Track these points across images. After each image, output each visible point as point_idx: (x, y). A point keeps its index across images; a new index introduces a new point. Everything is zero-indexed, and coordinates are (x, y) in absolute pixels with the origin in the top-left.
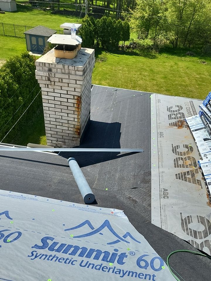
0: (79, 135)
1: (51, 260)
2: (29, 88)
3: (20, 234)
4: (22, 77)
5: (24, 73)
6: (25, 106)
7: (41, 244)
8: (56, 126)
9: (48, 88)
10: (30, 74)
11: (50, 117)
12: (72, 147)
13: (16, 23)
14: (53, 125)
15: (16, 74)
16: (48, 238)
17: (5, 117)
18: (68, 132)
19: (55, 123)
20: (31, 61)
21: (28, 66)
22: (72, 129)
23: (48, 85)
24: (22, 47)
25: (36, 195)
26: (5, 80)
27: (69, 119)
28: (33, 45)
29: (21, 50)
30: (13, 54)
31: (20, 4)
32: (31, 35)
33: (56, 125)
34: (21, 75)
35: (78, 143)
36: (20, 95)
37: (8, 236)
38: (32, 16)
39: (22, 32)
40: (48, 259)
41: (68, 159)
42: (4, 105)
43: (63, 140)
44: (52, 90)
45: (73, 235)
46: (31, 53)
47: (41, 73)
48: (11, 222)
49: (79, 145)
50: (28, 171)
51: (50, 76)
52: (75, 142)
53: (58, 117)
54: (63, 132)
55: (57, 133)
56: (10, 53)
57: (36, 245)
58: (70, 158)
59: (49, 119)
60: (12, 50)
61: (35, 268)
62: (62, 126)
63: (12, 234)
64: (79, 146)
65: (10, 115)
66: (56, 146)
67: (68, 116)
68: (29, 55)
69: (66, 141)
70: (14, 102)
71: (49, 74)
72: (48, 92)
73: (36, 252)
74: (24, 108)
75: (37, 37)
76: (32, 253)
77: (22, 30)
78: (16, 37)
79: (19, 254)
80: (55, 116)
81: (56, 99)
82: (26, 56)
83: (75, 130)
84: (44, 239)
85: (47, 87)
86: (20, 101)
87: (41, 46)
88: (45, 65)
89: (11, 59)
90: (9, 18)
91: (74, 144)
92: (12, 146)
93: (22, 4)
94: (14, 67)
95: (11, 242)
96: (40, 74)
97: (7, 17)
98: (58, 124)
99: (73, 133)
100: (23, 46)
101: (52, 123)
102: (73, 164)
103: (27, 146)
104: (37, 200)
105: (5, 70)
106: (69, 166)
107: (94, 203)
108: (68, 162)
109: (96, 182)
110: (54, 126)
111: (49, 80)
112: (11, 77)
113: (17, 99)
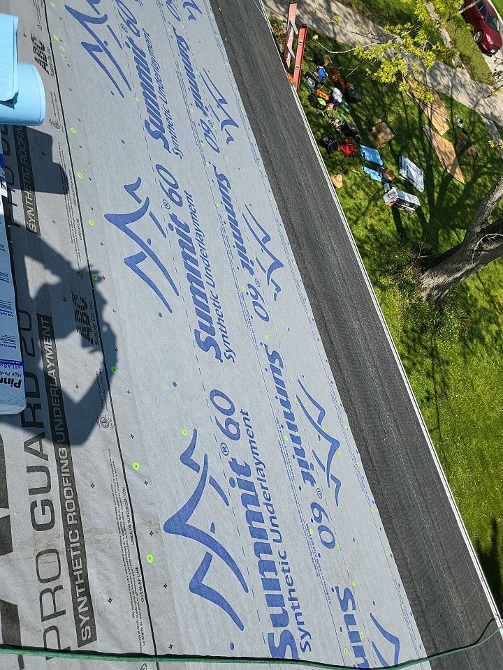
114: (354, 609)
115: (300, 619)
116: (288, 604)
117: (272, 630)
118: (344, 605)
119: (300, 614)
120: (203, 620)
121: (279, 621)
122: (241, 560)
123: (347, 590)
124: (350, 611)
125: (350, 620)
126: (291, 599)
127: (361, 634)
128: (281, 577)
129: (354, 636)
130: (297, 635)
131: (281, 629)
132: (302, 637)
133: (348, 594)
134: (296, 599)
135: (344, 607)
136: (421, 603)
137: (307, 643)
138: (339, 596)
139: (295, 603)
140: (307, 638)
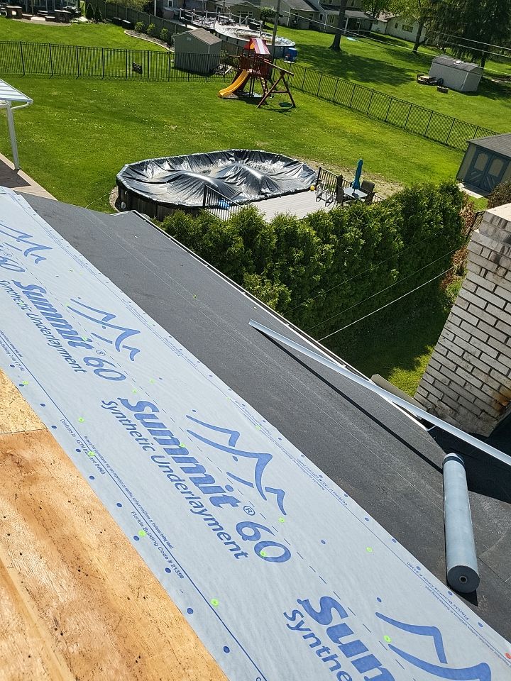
0: (501, 415)
1: (325, 660)
2: (422, 258)
3: (287, 555)
4: (420, 231)
5: (429, 222)
6: (395, 291)
7: (318, 609)
8: (457, 368)
9: (484, 277)
10: (440, 229)
11: (452, 342)
12: (467, 430)
13: (462, 116)
14: (452, 361)
15: (412, 219)
16: (336, 605)
17: (346, 298)
18: (478, 393)
19: (459, 361)
20: (454, 203)
21: (444, 211)
22: (490, 392)
23: (487, 271)
24: (449, 169)
25: (349, 493)
26: (382, 224)
27: (496, 365)
28: (476, 170)
29: (443, 174)
30: (423, 177)
31: (490, 78)
32: (481, 149)
33: (458, 366)
34: (419, 224)
35: (488, 431)
36: (398, 265)
37: (266, 544)
38: (503, 108)
39: (464, 138)
40: (319, 653)
41: (447, 453)
42: (356, 273)
43: (455, 405)
44: (491, 287)
45: (389, 640)
46: (461, 187)
47: (486, 241)
48: (282, 518)
49: (488, 436)
50: (352, 432)
51: (504, 254)
52: (480, 423)
53: (472, 350)
54: (467, 388)
55: (450, 382)
56: (417, 174)
57: (307, 601)
58: (453, 455)
59: (448, 344)
60: (425, 169)
61: (288, 652)
62: (470, 373)
63: (274, 544)
64: (487, 438)
65: (358, 296)
66: (433, 411)
67: (497, 359)
68: (457, 189)
69: (462, 411)
70: (379, 274)
71: (503, 248)
72: (478, 286)
73: (302, 616)
74: (391, 294)
75: (493, 155)
76: (294, 612)
77: (467, 135)
78: (446, 145)
79: (271, 596)
80: (465, 345)
81: (490, 308)
82: (450, 190)
83: (497, 397)
84: (328, 601)
85: (482, 274)
86: (391, 278)
87: (491, 177)
88: (504, 227)
89: (416, 187)
90: (452, 104)
91: (475, 427)
92: (342, 363)
93: (493, 80)
94: (413, 204)
95: (266, 559)
96: (481, 241)
97: (447, 101)
98: (463, 364)
99: (488, 402)
100: (451, 167)
101: (450, 355)
102: (455, 472)
103: (370, 378)
104: (345, 505)
105: (393, 205)
106: (441, 471)
107: (470, 597)
108: (445, 461)
109: (492, 549)
110: (452, 366)
111: (497, 261)
112: (398, 223)
113: (387, 271)
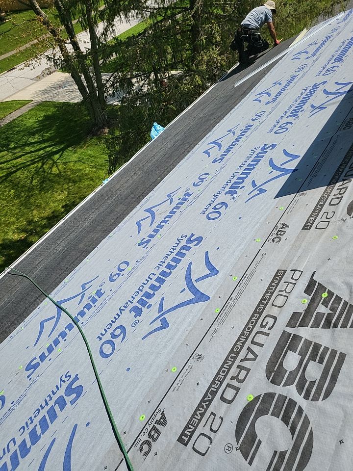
114: (35, 358)
115: (55, 390)
116: (51, 403)
117: (69, 404)
118: (36, 366)
119: (53, 391)
120: (83, 457)
121: (62, 403)
122: (37, 461)
123: (27, 370)
124: (38, 360)
125: (43, 357)
126: (47, 404)
127: (47, 346)
128: (36, 421)
129: (50, 350)
130: (65, 385)
131: (66, 398)
132: (64, 381)
133: (29, 367)
134: (46, 400)
135: (37, 365)
136: (16, 319)
137: (66, 377)
138: (32, 373)
139: (48, 399)
140: (63, 378)
